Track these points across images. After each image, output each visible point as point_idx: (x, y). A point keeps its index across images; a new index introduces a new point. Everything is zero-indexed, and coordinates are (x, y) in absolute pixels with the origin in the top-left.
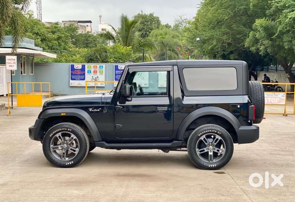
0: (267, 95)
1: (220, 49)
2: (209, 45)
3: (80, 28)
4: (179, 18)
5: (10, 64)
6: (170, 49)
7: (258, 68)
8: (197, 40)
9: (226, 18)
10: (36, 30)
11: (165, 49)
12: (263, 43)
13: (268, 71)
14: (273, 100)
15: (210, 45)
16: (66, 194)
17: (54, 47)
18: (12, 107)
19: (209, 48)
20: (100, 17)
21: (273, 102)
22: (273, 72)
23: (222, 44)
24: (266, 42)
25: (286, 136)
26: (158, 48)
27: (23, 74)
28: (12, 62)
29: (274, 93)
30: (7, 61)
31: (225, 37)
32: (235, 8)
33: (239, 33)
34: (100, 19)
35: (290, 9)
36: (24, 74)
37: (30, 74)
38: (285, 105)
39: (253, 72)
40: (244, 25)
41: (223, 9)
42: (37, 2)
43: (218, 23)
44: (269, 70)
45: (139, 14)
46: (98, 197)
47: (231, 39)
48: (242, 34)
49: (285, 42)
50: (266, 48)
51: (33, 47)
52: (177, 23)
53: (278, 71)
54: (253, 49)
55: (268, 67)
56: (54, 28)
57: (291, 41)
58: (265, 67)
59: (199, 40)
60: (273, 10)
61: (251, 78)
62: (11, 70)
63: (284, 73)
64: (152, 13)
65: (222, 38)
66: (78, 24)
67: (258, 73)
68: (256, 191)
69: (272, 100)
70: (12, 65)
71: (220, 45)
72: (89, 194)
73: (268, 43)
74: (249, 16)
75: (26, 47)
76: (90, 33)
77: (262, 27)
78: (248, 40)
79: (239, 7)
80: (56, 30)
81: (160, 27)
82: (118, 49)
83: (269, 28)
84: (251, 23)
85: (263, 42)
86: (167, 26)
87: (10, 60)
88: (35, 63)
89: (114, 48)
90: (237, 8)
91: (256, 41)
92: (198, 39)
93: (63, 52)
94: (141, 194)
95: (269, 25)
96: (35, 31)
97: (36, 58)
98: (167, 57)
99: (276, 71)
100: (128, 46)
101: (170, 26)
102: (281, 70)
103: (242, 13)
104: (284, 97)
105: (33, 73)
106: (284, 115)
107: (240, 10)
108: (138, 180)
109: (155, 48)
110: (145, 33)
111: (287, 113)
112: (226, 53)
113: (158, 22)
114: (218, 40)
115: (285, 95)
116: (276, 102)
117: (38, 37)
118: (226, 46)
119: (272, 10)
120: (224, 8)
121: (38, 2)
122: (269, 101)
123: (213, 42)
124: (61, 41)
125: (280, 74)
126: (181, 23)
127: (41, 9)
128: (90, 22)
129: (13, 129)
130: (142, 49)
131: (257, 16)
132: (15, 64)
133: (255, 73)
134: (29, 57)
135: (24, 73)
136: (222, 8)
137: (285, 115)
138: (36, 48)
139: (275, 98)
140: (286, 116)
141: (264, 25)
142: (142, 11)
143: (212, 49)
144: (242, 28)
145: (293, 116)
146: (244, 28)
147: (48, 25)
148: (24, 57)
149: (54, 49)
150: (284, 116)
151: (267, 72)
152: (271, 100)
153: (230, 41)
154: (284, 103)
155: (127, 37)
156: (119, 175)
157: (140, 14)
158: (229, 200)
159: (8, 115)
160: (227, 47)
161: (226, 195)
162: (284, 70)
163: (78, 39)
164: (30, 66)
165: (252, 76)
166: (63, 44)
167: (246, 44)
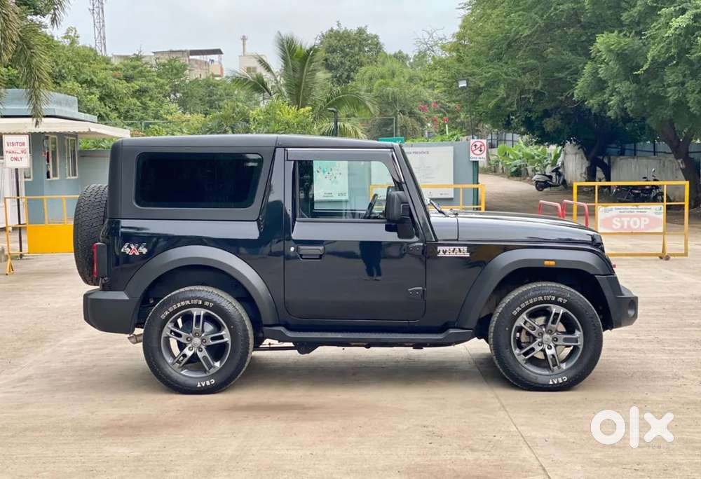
0: (620, 212)
1: (515, 106)
2: (490, 97)
3: (197, 68)
4: (427, 36)
5: (14, 155)
6: (404, 111)
7: (613, 149)
8: (460, 86)
9: (527, 32)
10: (87, 74)
11: (392, 110)
12: (616, 88)
13: (635, 155)
14: (635, 223)
15: (494, 99)
16: (99, 456)
17: (131, 113)
18: (21, 256)
19: (491, 106)
20: (244, 39)
21: (635, 228)
22: (647, 157)
23: (521, 95)
24: (624, 87)
25: (656, 307)
26: (374, 108)
27: (52, 178)
28: (18, 149)
29: (637, 206)
30: (6, 148)
31: (526, 79)
32: (549, 8)
33: (563, 67)
34: (244, 45)
35: (675, 5)
36: (53, 176)
37: (69, 178)
38: (663, 233)
39: (601, 158)
40: (573, 49)
41: (520, 10)
42: (93, 10)
43: (509, 45)
44: (638, 153)
45: (332, 30)
46: (171, 461)
47: (542, 80)
48: (568, 69)
49: (669, 86)
50: (623, 101)
51: (74, 113)
52: (423, 48)
53: (659, 154)
54: (592, 103)
55: (635, 146)
56: (133, 68)
57: (683, 84)
58: (627, 146)
59: (465, 85)
60: (640, 11)
61: (597, 173)
62: (17, 170)
63: (670, 158)
64: (363, 26)
65: (519, 79)
66: (191, 57)
67: (612, 161)
68: (554, 438)
69: (632, 223)
70: (19, 156)
71: (515, 97)
72: (152, 455)
73: (627, 90)
74: (583, 27)
75: (57, 114)
76: (217, 79)
77: (610, 51)
78: (580, 83)
79: (558, 7)
80: (135, 72)
81: (380, 59)
82: (278, 112)
83: (626, 54)
84: (588, 42)
85: (616, 86)
86: (400, 57)
87: (13, 144)
88: (80, 152)
89: (267, 110)
90: (552, 9)
91: (600, 85)
92: (463, 84)
93: (154, 124)
94: (277, 452)
95: (626, 48)
96: (84, 78)
97: (82, 138)
98: (396, 128)
99: (653, 154)
100: (303, 106)
101: (407, 56)
102: (665, 152)
103: (566, 19)
104: (660, 214)
105: (75, 175)
106: (661, 258)
107: (562, 13)
108: (278, 418)
109: (367, 107)
110: (346, 73)
111: (668, 252)
112: (534, 116)
113: (377, 47)
114: (511, 86)
115: (662, 211)
116: (642, 227)
117: (94, 89)
118: (529, 98)
119: (635, 12)
120: (523, 10)
121: (96, 10)
122: (626, 225)
123: (499, 90)
124: (147, 97)
125: (662, 162)
126: (431, 48)
127: (103, 26)
128: (218, 52)
129: (12, 307)
130: (333, 111)
131: (602, 25)
132: (25, 153)
133: (606, 161)
134: (67, 137)
135: (55, 175)
136: (518, 8)
137: (664, 257)
138: (82, 116)
139: (639, 217)
140: (667, 258)
141: (616, 47)
142: (338, 22)
143: (498, 107)
144: (568, 56)
145: (683, 260)
146: (573, 57)
147: (116, 62)
148: (52, 138)
149: (132, 118)
150: (662, 261)
151: (633, 158)
152: (629, 222)
153: (539, 87)
154: (661, 229)
155: (298, 86)
156: (235, 408)
157: (334, 28)
158: (486, 462)
159: (7, 274)
160: (532, 101)
161: (481, 448)
162: (670, 151)
163: (189, 92)
164: (68, 158)
165: (598, 168)
166: (152, 104)
167: (577, 94)
